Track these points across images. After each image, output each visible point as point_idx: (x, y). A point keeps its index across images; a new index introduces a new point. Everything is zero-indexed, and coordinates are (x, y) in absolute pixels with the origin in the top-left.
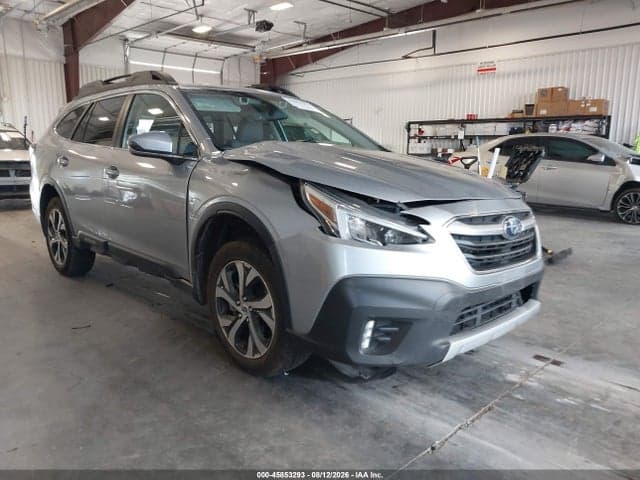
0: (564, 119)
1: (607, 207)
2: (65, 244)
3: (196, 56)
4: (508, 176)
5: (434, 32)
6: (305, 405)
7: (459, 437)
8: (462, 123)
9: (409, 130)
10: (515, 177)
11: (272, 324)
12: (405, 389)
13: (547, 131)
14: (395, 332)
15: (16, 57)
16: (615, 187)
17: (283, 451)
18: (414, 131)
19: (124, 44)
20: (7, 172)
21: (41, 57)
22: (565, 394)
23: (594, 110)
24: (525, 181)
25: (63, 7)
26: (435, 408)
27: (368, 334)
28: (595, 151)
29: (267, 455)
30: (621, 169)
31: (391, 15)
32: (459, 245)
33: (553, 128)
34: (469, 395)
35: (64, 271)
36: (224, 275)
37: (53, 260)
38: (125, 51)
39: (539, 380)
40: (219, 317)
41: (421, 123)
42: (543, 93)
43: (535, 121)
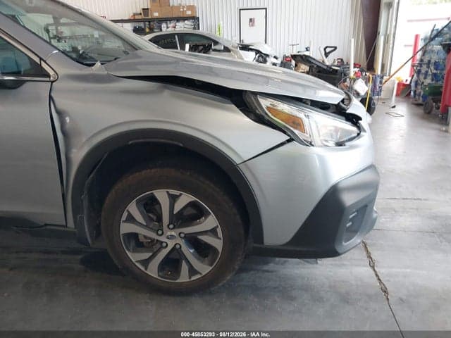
0: (170, 20)
9: (48, 31)
13: (161, 30)
14: (354, 217)
23: (189, 13)
33: (164, 27)
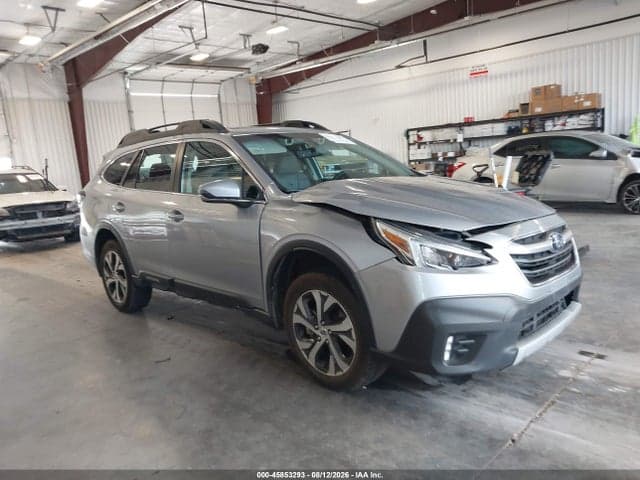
0: (559, 115)
1: (613, 200)
2: (125, 283)
3: (193, 82)
4: (520, 180)
5: (425, 42)
6: (391, 414)
7: (533, 430)
8: (460, 126)
9: (408, 137)
10: (526, 180)
11: (352, 344)
12: (472, 392)
13: (544, 130)
14: (471, 344)
15: (23, 100)
16: (619, 180)
17: (387, 453)
18: (413, 138)
19: (124, 77)
20: (35, 214)
21: (44, 96)
22: (614, 384)
23: (587, 104)
24: (537, 184)
25: (68, 48)
26: (504, 406)
27: (448, 347)
28: (596, 148)
29: (375, 459)
30: (623, 163)
31: (381, 29)
32: (517, 263)
33: (549, 125)
34: (530, 392)
35: (124, 309)
36: (300, 303)
37: (110, 297)
38: (125, 84)
39: (589, 374)
40: (298, 341)
41: (419, 130)
42: (536, 91)
43: (531, 119)
